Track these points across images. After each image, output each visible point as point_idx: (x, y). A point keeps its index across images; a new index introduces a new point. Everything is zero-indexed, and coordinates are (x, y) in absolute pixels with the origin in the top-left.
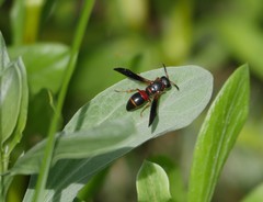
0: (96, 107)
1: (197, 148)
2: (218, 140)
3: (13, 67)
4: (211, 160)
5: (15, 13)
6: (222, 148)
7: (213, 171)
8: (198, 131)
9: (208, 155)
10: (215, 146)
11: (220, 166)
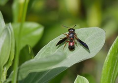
0: (49, 48)
1: (103, 69)
2: (114, 65)
3: (7, 28)
4: (110, 75)
5: (15, 6)
6: (115, 69)
7: (111, 81)
8: (104, 61)
9: (109, 72)
10: (112, 68)
11: (115, 78)
